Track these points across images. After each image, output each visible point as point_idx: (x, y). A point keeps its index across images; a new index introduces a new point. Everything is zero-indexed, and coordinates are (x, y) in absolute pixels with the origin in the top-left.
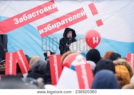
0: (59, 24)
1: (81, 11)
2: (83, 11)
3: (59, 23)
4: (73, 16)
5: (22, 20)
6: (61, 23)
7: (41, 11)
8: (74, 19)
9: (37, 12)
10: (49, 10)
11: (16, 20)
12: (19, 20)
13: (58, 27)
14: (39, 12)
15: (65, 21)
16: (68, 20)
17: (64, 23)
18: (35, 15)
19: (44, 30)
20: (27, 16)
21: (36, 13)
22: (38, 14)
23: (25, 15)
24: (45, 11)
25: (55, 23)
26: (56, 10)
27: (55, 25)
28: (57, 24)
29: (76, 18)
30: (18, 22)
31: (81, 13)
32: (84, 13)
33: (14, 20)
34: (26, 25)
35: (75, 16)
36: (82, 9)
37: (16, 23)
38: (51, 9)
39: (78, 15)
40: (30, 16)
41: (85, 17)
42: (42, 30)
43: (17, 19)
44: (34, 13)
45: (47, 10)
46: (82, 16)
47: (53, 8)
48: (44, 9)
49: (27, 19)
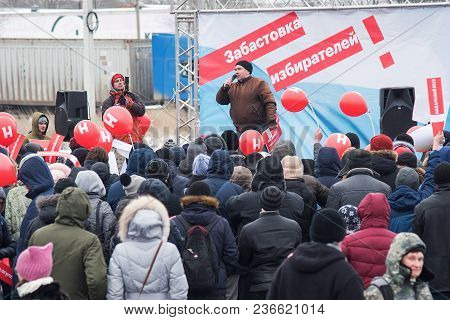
0: (307, 63)
1: (350, 34)
2: (354, 33)
3: (308, 59)
4: (335, 46)
5: (239, 54)
6: (311, 60)
7: (274, 36)
8: (336, 52)
9: (266, 37)
10: (289, 32)
12: (233, 55)
13: (306, 70)
14: (269, 38)
15: (320, 56)
16: (325, 54)
17: (318, 61)
18: (263, 44)
19: (280, 76)
20: (248, 46)
21: (264, 40)
22: (267, 42)
23: (245, 43)
24: (281, 36)
25: (301, 60)
26: (300, 32)
27: (300, 64)
28: (304, 62)
29: (340, 50)
30: (232, 58)
31: (350, 38)
32: (355, 38)
33: (226, 54)
35: (338, 44)
36: (351, 29)
37: (228, 61)
38: (292, 30)
39: (345, 43)
40: (254, 46)
41: (357, 48)
42: (276, 75)
43: (229, 52)
44: (261, 40)
45: (285, 33)
46: (352, 44)
47: (296, 28)
48: (279, 30)
49: (248, 52)
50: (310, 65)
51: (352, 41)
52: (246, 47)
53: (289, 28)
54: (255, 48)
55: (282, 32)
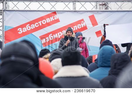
1: (82, 22)
2: (84, 22)
3: (60, 33)
4: (74, 27)
5: (25, 30)
6: (62, 33)
7: (44, 22)
8: (74, 30)
9: (40, 22)
10: (51, 20)
11: (20, 30)
12: (22, 30)
13: (59, 37)
14: (41, 23)
19: (46, 40)
20: (30, 26)
21: (39, 24)
22: (41, 25)
23: (29, 25)
24: (48, 22)
25: (57, 33)
26: (58, 21)
27: (56, 34)
28: (58, 34)
29: (77, 29)
30: (22, 32)
31: (82, 24)
32: (84, 24)
33: (18, 30)
34: (30, 35)
35: (76, 26)
36: (83, 20)
37: (19, 33)
38: (54, 20)
39: (79, 26)
40: (33, 26)
41: (85, 28)
42: (44, 39)
44: (37, 23)
45: (50, 21)
46: (83, 26)
47: (55, 19)
48: (47, 19)
49: (30, 29)
50: (61, 35)
51: (83, 25)
52: (29, 27)
53: (52, 19)
54: (34, 27)
55: (48, 20)
